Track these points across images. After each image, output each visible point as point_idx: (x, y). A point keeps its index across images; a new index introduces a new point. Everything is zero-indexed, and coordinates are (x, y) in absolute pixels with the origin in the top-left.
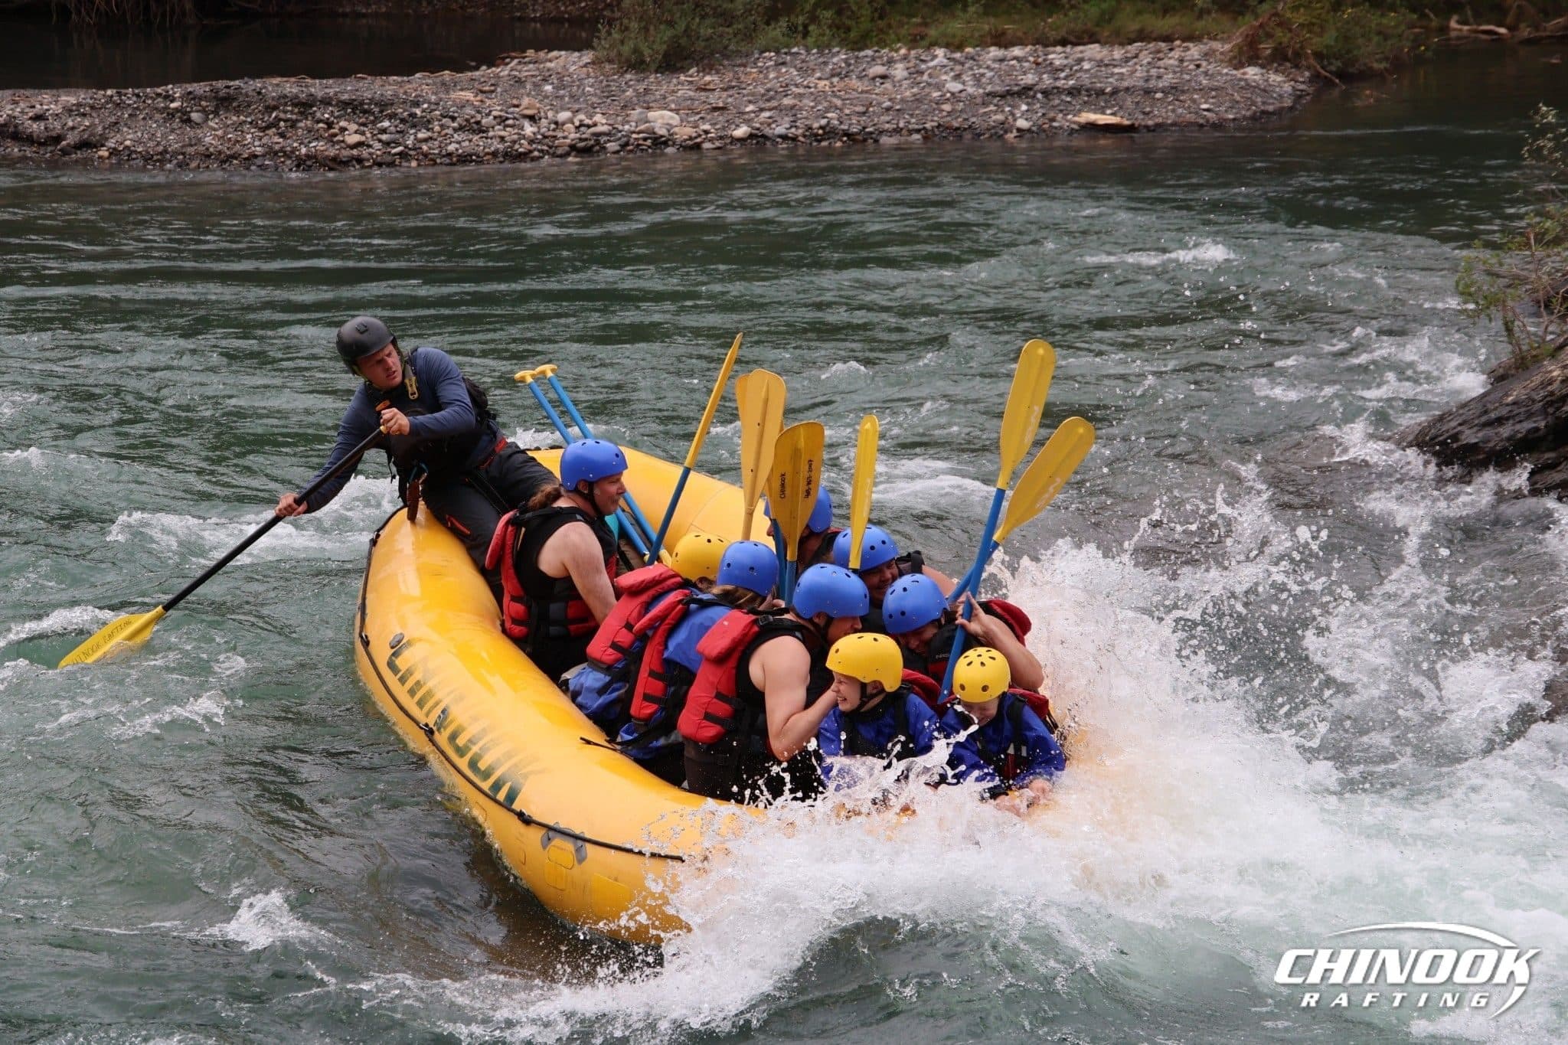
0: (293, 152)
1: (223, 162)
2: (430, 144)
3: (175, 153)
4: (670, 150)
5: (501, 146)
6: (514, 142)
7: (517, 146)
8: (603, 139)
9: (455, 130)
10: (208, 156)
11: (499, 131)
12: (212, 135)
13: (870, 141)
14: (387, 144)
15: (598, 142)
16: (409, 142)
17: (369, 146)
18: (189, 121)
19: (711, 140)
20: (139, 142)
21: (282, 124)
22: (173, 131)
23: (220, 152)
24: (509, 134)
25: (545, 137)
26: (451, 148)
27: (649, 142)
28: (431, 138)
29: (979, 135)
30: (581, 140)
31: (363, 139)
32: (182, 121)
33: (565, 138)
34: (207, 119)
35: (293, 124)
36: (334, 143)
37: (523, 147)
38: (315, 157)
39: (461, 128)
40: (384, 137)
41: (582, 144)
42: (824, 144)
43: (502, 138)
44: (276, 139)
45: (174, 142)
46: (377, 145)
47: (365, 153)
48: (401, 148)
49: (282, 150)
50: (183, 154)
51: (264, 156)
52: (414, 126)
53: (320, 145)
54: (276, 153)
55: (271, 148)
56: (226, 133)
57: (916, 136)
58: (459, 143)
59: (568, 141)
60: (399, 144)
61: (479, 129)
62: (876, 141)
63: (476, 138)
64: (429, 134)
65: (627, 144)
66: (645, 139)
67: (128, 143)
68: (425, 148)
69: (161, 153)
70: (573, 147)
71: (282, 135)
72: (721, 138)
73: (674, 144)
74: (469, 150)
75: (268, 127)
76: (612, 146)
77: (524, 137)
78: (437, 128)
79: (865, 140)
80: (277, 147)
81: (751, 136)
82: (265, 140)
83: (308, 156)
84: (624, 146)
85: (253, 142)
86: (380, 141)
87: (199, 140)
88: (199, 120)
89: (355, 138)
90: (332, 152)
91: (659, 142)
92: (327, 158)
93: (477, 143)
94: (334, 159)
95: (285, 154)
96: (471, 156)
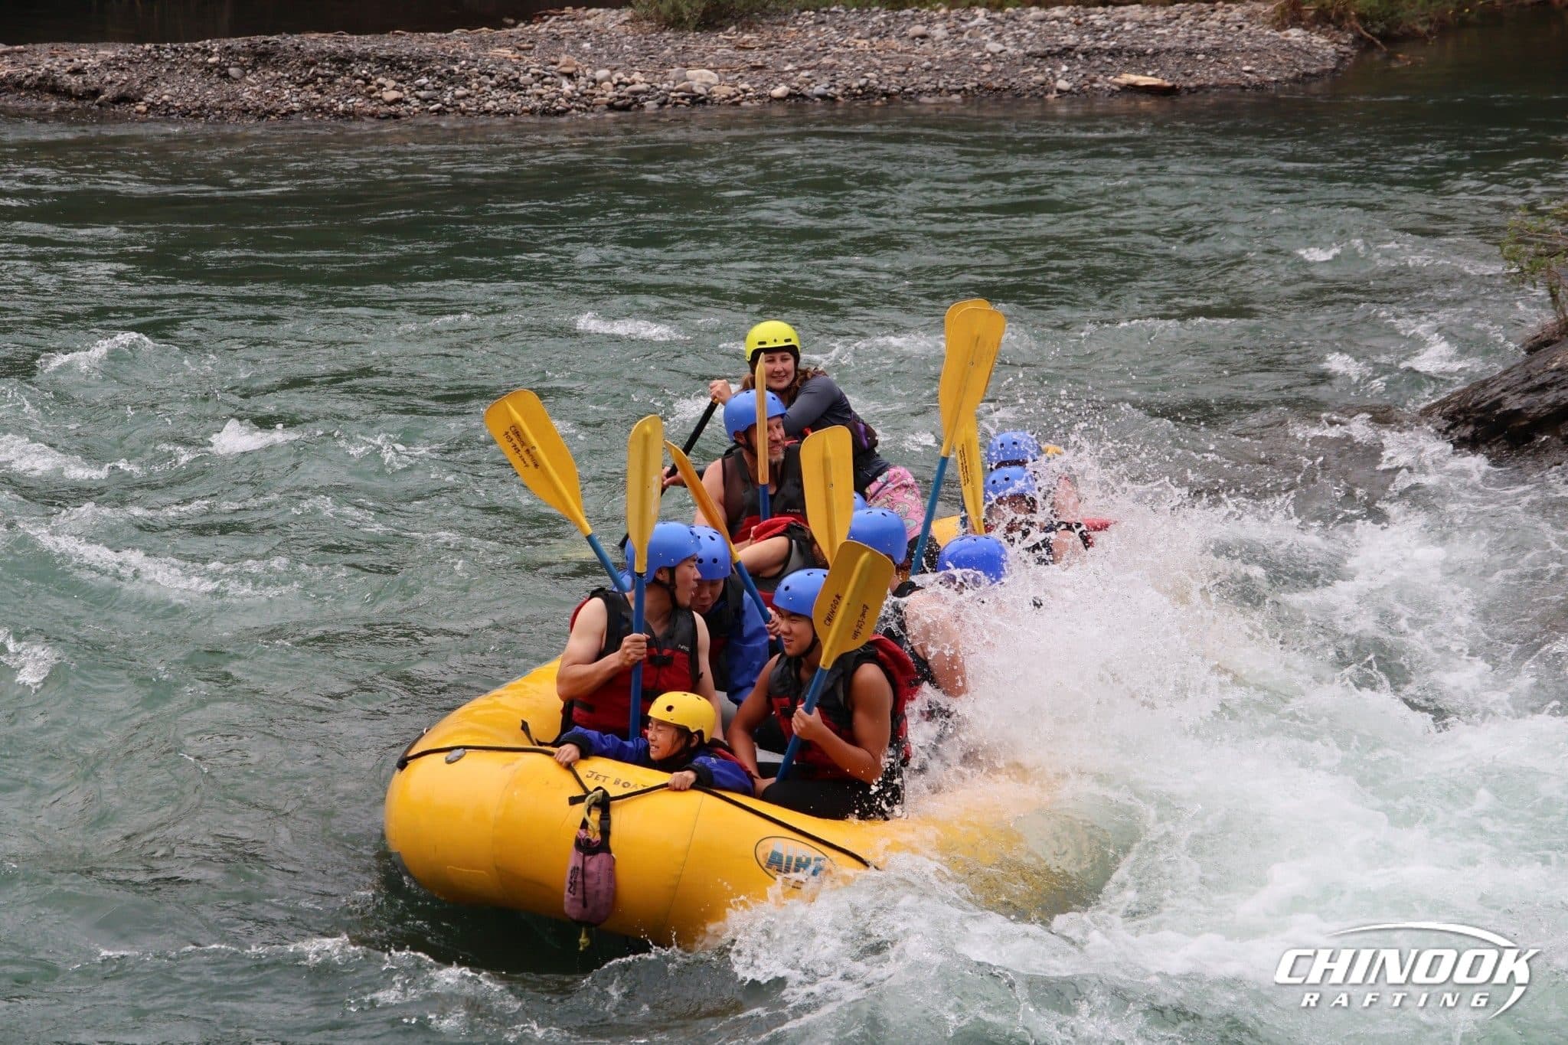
0: (330, 108)
1: (261, 118)
2: (468, 101)
3: (213, 108)
4: (708, 109)
5: (539, 104)
6: (552, 100)
7: (554, 104)
8: (641, 97)
9: (493, 87)
10: (246, 112)
11: (537, 88)
12: (250, 89)
13: (910, 101)
14: (425, 100)
15: (636, 101)
16: (447, 99)
17: (407, 103)
18: (227, 76)
19: (750, 99)
20: (177, 96)
21: (320, 79)
22: (211, 86)
23: (258, 108)
24: (547, 91)
25: (583, 95)
26: (489, 105)
27: (687, 101)
28: (469, 95)
29: (1019, 95)
30: (619, 98)
31: (401, 95)
32: (220, 76)
33: (603, 96)
34: (244, 75)
35: (331, 80)
36: (372, 100)
37: (561, 104)
38: (353, 113)
39: (499, 86)
40: (422, 94)
41: (620, 103)
42: (863, 103)
43: (540, 96)
44: (314, 95)
45: (212, 97)
46: (415, 102)
47: (402, 109)
48: (438, 105)
49: (320, 106)
50: (221, 109)
51: (301, 111)
52: (452, 83)
53: (358, 102)
54: (314, 109)
55: (308, 104)
56: (263, 89)
57: (956, 97)
58: (497, 100)
59: (606, 99)
60: (437, 101)
61: (517, 87)
62: (915, 101)
63: (514, 95)
64: (467, 91)
65: (665, 103)
66: (683, 98)
67: (165, 97)
68: (462, 105)
69: (199, 108)
70: (611, 107)
71: (320, 91)
72: (760, 97)
73: (712, 103)
74: (506, 108)
75: (306, 83)
76: (651, 105)
77: (562, 95)
78: (475, 86)
79: (904, 101)
80: (315, 103)
81: (790, 95)
82: (302, 96)
83: (346, 113)
84: (662, 104)
85: (291, 98)
86: (418, 97)
87: (237, 95)
88: (237, 76)
89: (394, 95)
90: (370, 109)
91: (696, 100)
92: (364, 114)
93: (515, 101)
94: (372, 115)
95: (323, 110)
96: (508, 113)
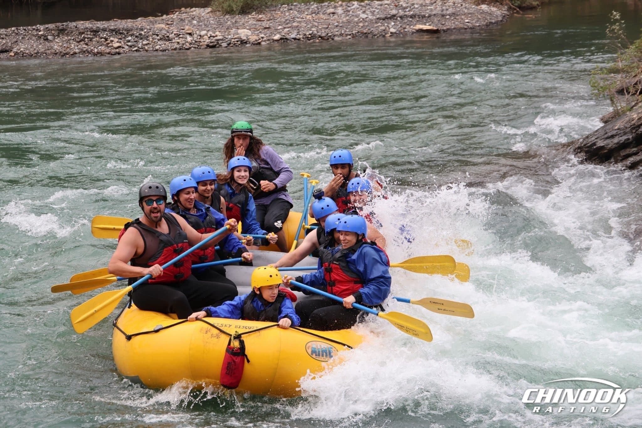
0: (91, 51)
1: (62, 56)
2: (148, 46)
3: (43, 53)
4: (248, 45)
5: (178, 46)
6: (183, 44)
7: (184, 46)
8: (220, 42)
9: (159, 40)
11: (177, 40)
12: (57, 45)
13: (330, 39)
14: (131, 46)
15: (218, 43)
16: (140, 46)
17: (123, 48)
18: (47, 39)
19: (265, 41)
20: (27, 49)
21: (86, 39)
22: (41, 44)
23: (61, 52)
24: (181, 41)
25: (196, 42)
26: (157, 47)
27: (239, 43)
28: (149, 44)
29: (375, 35)
30: (211, 42)
31: (120, 45)
32: (44, 40)
33: (204, 42)
34: (54, 39)
35: (91, 40)
36: (108, 47)
37: (187, 46)
38: (101, 53)
39: (161, 39)
40: (129, 44)
41: (211, 44)
42: (312, 41)
43: (178, 43)
44: (84, 46)
45: (41, 48)
46: (127, 47)
47: (121, 50)
48: (136, 48)
49: (87, 50)
50: (46, 53)
51: (79, 53)
52: (141, 39)
53: (103, 48)
54: (84, 52)
55: (82, 50)
56: (63, 44)
57: (349, 37)
58: (160, 45)
59: (206, 43)
60: (136, 47)
61: (168, 39)
62: (333, 39)
63: (167, 43)
64: (148, 42)
65: (230, 44)
66: (237, 41)
67: (22, 49)
68: (146, 48)
69: (36, 53)
70: (208, 46)
71: (87, 44)
72: (269, 40)
73: (249, 43)
74: (164, 48)
75: (80, 41)
76: (224, 45)
77: (187, 42)
78: (151, 39)
79: (328, 39)
80: (85, 49)
81: (281, 39)
82: (79, 47)
83: (98, 53)
84: (229, 44)
85: (74, 47)
86: (127, 45)
87: (52, 47)
88: (51, 39)
89: (116, 45)
90: (108, 50)
91: (243, 42)
92: (106, 53)
93: (168, 45)
94: (109, 53)
95: (88, 52)
96: (165, 50)
